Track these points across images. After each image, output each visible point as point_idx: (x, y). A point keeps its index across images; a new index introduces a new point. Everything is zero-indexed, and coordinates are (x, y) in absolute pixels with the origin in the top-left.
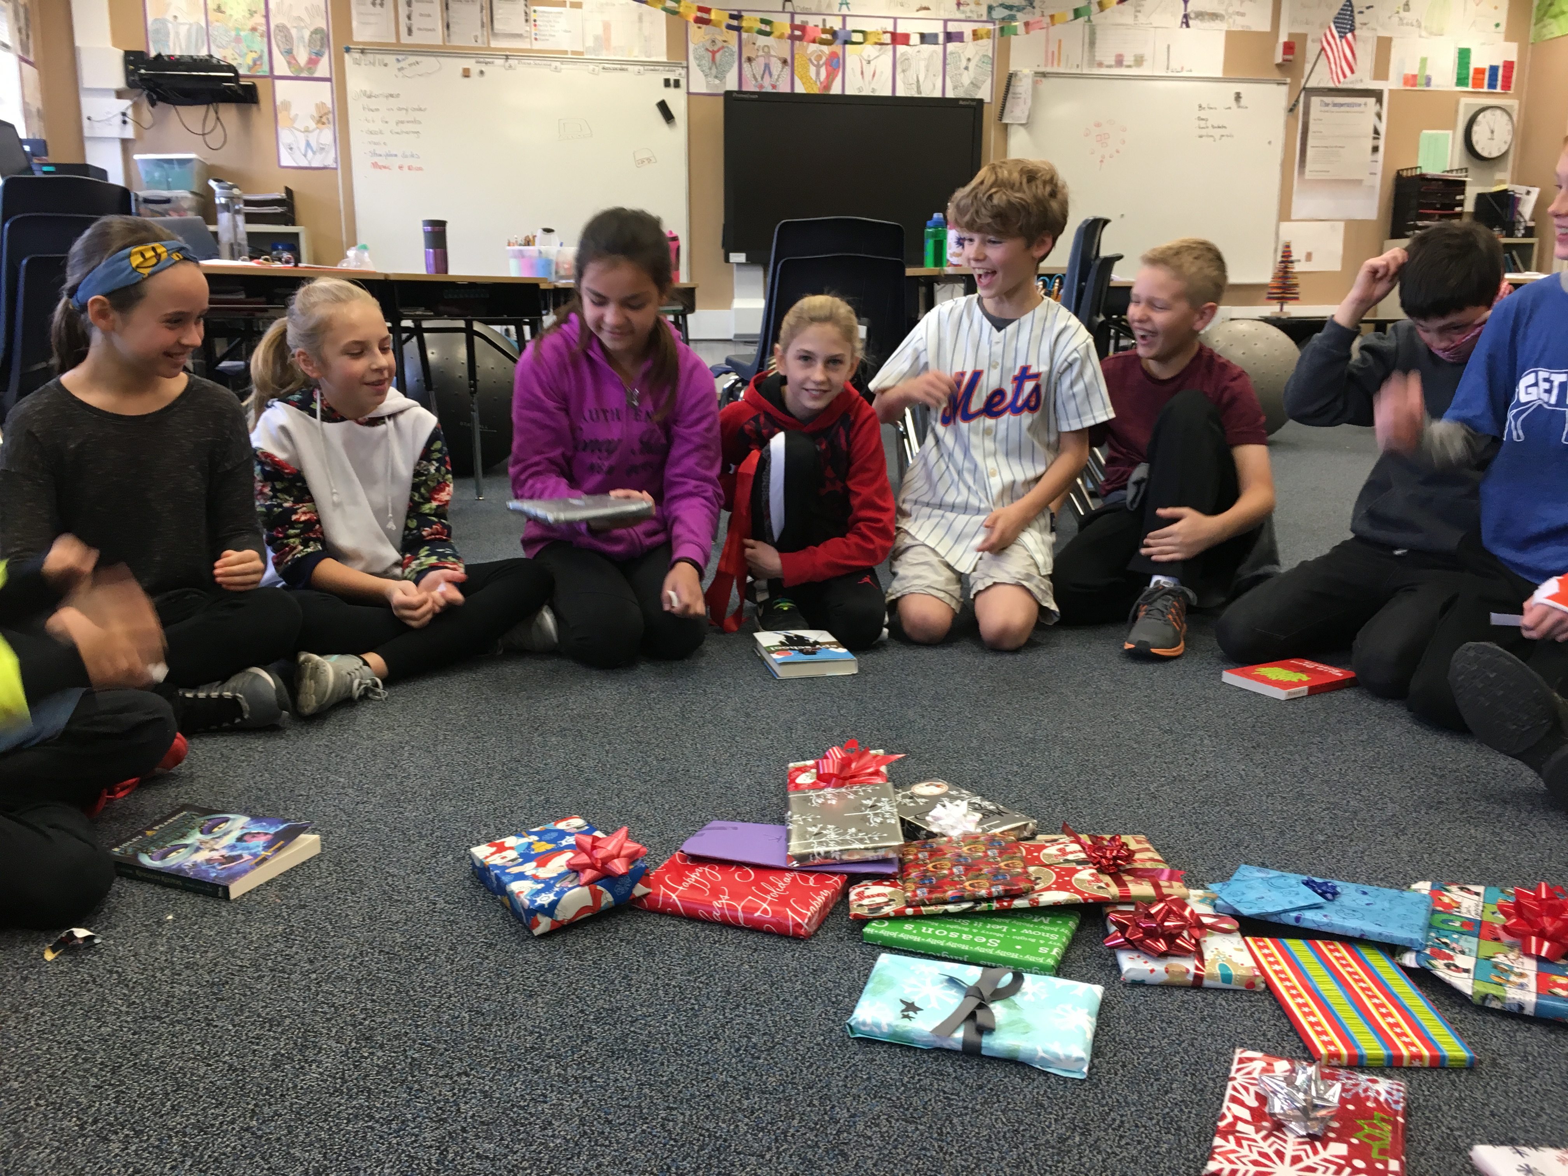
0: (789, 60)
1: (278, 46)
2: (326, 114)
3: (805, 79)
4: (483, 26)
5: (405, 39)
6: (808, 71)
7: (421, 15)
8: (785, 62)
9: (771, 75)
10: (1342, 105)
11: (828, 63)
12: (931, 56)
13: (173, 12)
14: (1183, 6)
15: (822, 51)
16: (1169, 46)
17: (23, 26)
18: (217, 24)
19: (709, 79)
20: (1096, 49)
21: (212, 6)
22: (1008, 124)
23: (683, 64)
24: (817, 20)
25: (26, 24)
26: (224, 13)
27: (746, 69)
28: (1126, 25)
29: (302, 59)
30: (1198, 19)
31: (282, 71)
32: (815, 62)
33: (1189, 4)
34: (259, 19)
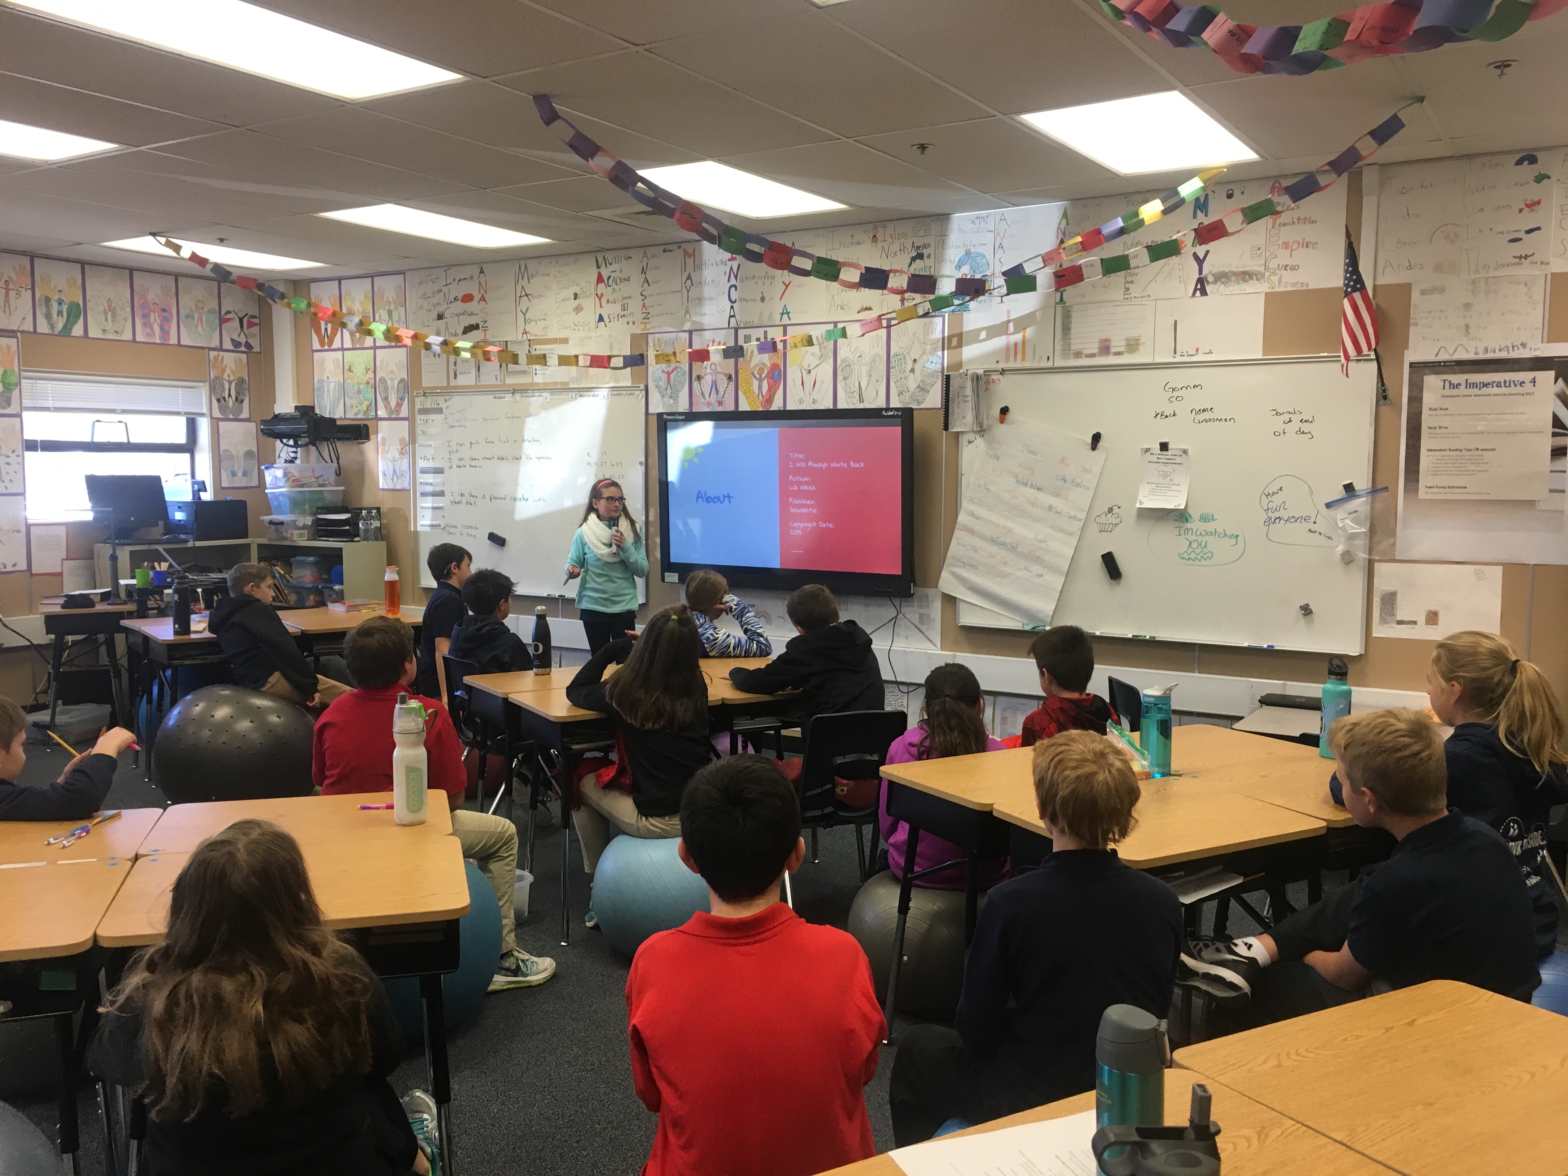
0: (733, 377)
1: (381, 395)
2: (404, 446)
3: (749, 393)
5: (453, 383)
6: (751, 385)
8: (730, 378)
9: (717, 394)
10: (1485, 385)
11: (769, 377)
12: (874, 360)
13: (326, 374)
14: (1197, 267)
15: (764, 364)
16: (1176, 322)
17: (230, 395)
18: (349, 381)
19: (665, 399)
20: (1072, 336)
21: (346, 367)
22: (958, 433)
23: (642, 387)
24: (759, 333)
25: (237, 393)
26: (352, 372)
27: (696, 388)
28: (1114, 301)
29: (393, 404)
30: (1219, 283)
31: (381, 413)
32: (758, 376)
33: (1204, 265)
34: (371, 375)
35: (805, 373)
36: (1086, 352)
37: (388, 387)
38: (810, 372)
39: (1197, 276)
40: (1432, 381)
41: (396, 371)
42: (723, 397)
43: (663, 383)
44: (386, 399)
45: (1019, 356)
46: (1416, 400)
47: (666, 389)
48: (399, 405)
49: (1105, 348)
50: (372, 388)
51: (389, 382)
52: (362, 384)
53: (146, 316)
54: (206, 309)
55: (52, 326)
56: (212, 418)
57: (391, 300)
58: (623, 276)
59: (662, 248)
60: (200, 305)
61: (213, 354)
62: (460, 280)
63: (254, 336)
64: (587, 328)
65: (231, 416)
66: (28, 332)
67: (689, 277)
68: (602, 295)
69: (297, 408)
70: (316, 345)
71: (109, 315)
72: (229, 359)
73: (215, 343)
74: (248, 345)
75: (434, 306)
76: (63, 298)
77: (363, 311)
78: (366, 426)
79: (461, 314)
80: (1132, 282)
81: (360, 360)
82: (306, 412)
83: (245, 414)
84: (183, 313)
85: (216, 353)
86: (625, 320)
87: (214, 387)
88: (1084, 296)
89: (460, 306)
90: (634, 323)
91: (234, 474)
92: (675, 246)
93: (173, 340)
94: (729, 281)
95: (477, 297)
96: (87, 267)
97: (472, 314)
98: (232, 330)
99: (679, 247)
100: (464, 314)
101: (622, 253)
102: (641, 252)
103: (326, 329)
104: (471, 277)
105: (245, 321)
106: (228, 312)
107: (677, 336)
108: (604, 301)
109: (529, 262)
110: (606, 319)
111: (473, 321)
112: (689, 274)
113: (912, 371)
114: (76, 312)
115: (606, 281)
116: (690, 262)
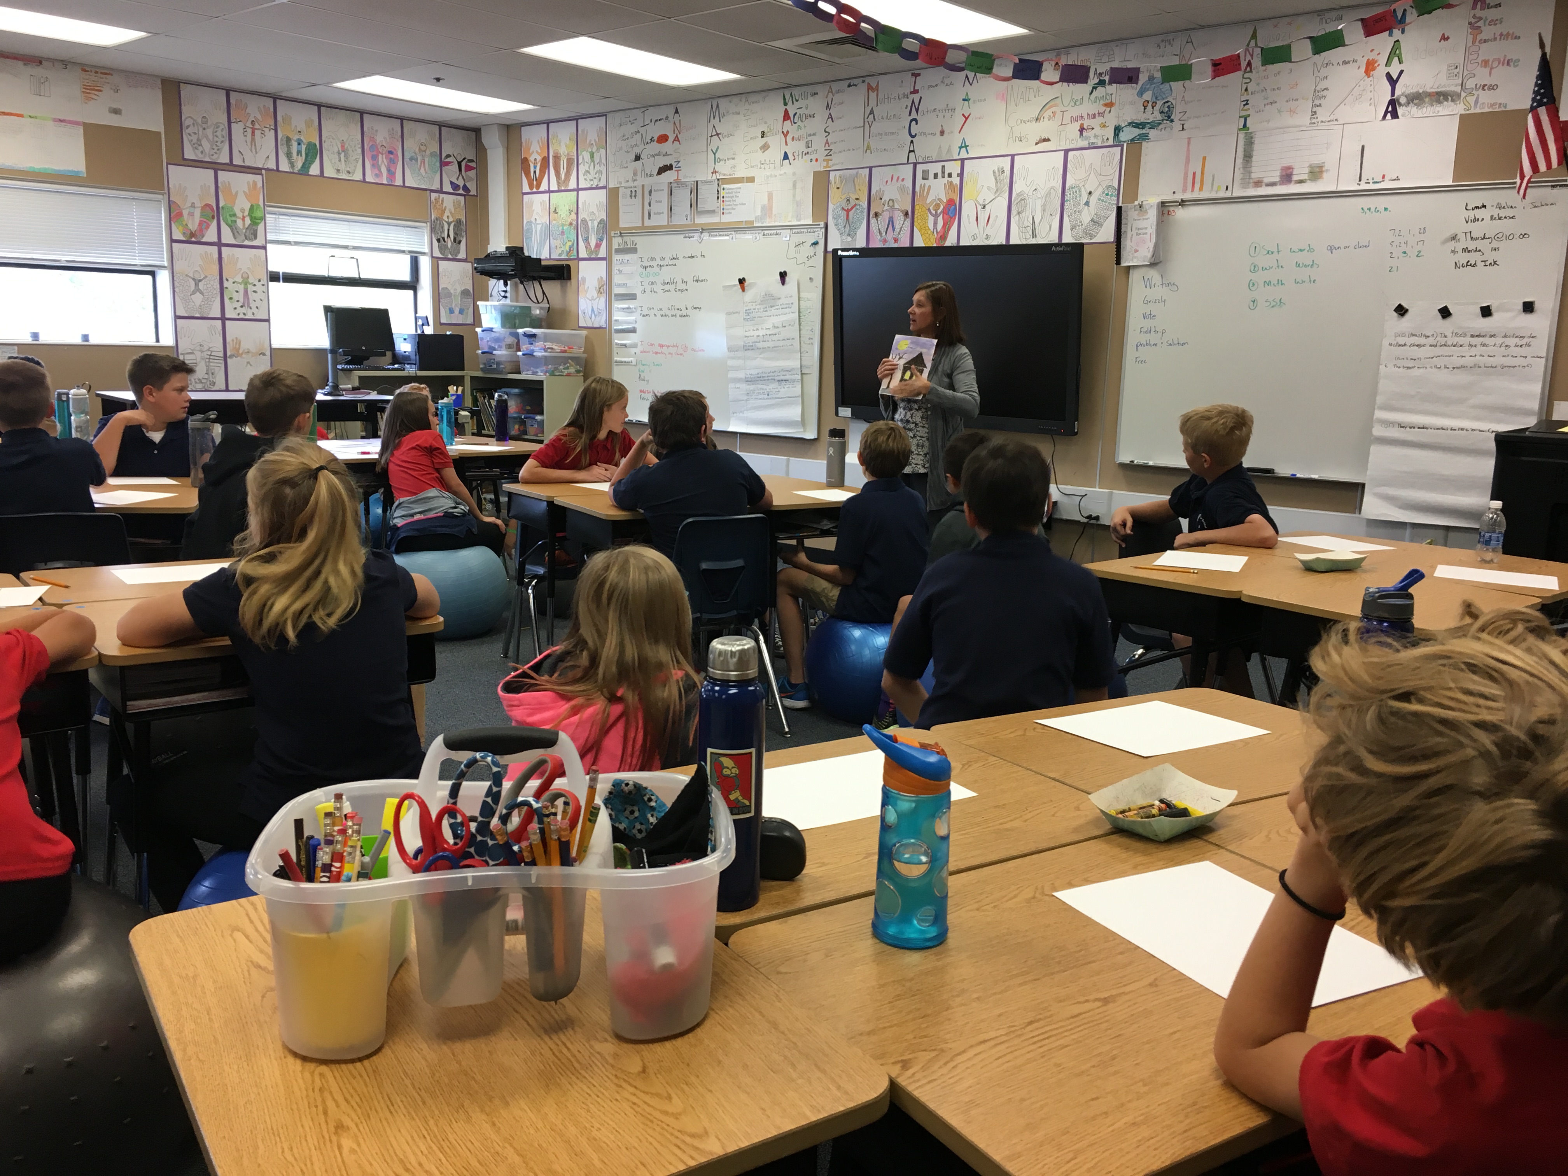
0: (910, 213)
1: (582, 236)
2: (602, 286)
3: (924, 231)
4: (691, 206)
5: (647, 223)
6: (927, 221)
7: (657, 202)
8: (906, 214)
9: (894, 230)
11: (944, 212)
12: (1049, 194)
13: (535, 216)
14: (1390, 88)
15: (940, 200)
16: (1363, 147)
17: (448, 236)
18: (554, 222)
19: (844, 235)
20: (1253, 164)
21: (552, 210)
22: (1129, 268)
23: (822, 224)
24: (936, 168)
25: (455, 233)
26: (557, 214)
27: (873, 225)
28: (1300, 126)
29: (593, 244)
30: (1411, 104)
31: (583, 254)
32: (934, 212)
33: (1397, 86)
34: (574, 216)
35: (979, 208)
36: (1266, 180)
37: (589, 228)
38: (984, 207)
39: (1390, 98)
41: (596, 212)
42: (899, 232)
43: (842, 221)
44: (586, 240)
45: (1197, 186)
47: (845, 227)
48: (598, 246)
49: (1287, 176)
50: (574, 229)
51: (590, 223)
52: (566, 225)
53: (374, 158)
54: (428, 152)
55: (292, 165)
56: (432, 257)
57: (593, 142)
58: (807, 112)
59: (847, 82)
60: (423, 148)
61: (434, 195)
62: (656, 121)
63: (471, 179)
64: (772, 166)
65: (450, 256)
66: (273, 170)
67: (872, 112)
68: (788, 132)
69: (507, 248)
70: (526, 188)
71: (342, 155)
72: (449, 201)
73: (436, 186)
74: (465, 188)
75: (632, 147)
76: (302, 138)
77: (568, 154)
78: (568, 267)
79: (657, 155)
80: (1320, 105)
81: (564, 200)
82: (515, 252)
83: (462, 255)
84: (407, 156)
85: (436, 195)
86: (808, 157)
87: (435, 228)
88: (1268, 121)
89: (656, 147)
90: (817, 160)
91: (451, 311)
92: (861, 81)
93: (399, 182)
94: (910, 115)
95: (671, 138)
96: (323, 109)
97: (666, 154)
98: (452, 173)
99: (864, 81)
100: (658, 155)
101: (809, 89)
102: (827, 86)
103: (535, 172)
104: (667, 118)
105: (463, 164)
106: (448, 156)
107: (857, 173)
108: (789, 138)
109: (721, 101)
110: (790, 156)
111: (667, 161)
112: (872, 108)
113: (1087, 204)
114: (314, 152)
115: (792, 118)
116: (873, 95)
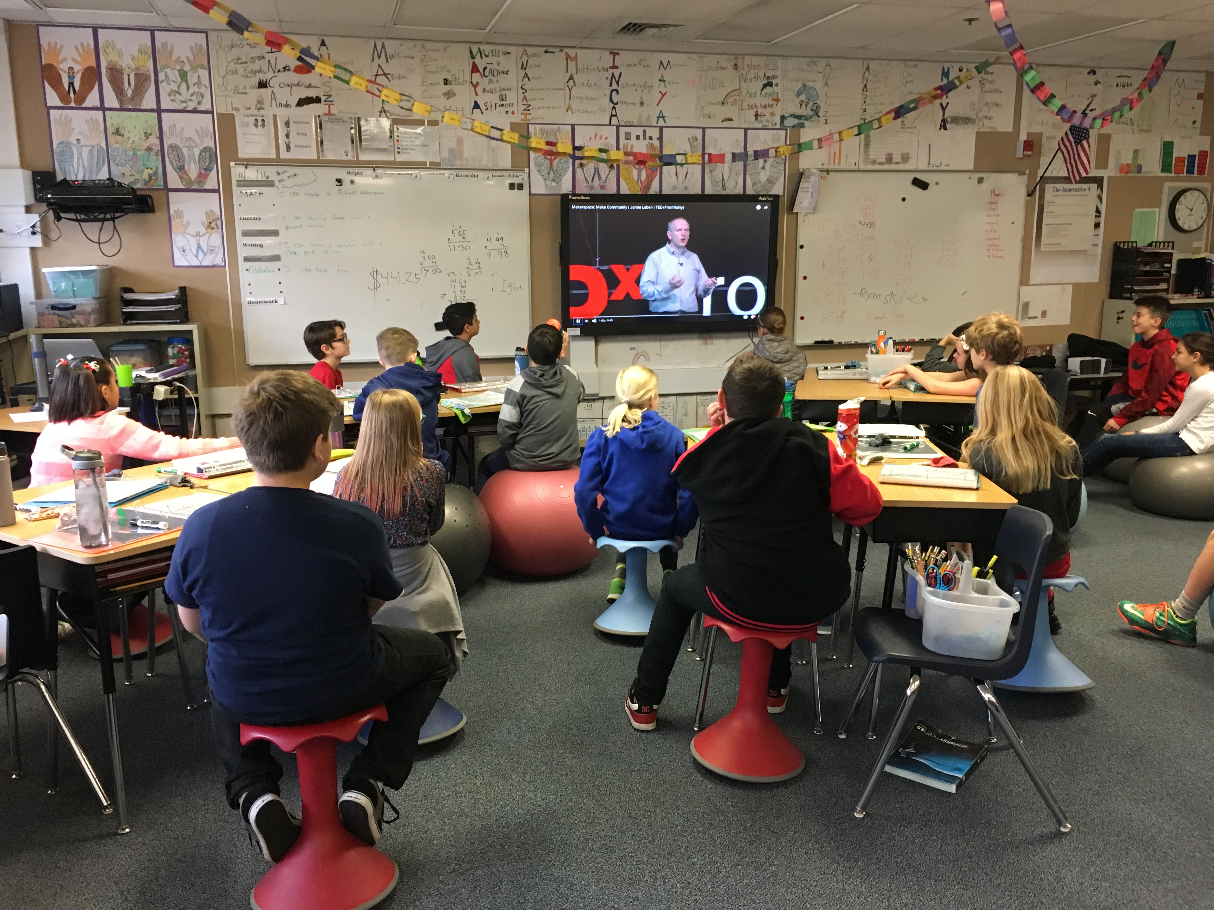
0: (615, 165)
1: (172, 164)
2: (213, 220)
3: (629, 179)
5: (284, 155)
6: (631, 173)
7: (298, 134)
8: (612, 166)
9: (600, 178)
10: (1070, 190)
13: (76, 135)
14: (941, 112)
16: (930, 146)
18: (115, 145)
19: (548, 182)
20: (871, 150)
21: (110, 130)
22: (797, 213)
23: (524, 170)
24: (639, 131)
26: (123, 135)
27: (579, 173)
29: (193, 174)
30: (953, 123)
31: (174, 183)
33: (947, 111)
34: (154, 141)
36: (879, 161)
37: (183, 156)
38: (683, 165)
39: (941, 118)
40: (1049, 187)
41: (195, 138)
42: (605, 181)
43: (545, 168)
44: (181, 169)
45: (837, 162)
46: (1042, 197)
47: (549, 173)
48: (203, 176)
49: (889, 159)
50: (157, 155)
51: (185, 151)
52: (140, 150)
58: (500, 68)
59: (544, 49)
64: (460, 113)
67: (571, 78)
68: (478, 83)
70: (54, 101)
75: (254, 72)
77: (137, 68)
78: (149, 197)
79: (294, 85)
80: (906, 117)
81: (133, 121)
86: (503, 109)
89: (292, 77)
90: (513, 113)
92: (558, 50)
94: (611, 85)
97: (310, 86)
99: (561, 51)
100: (298, 85)
101: (501, 48)
102: (521, 49)
107: (559, 128)
108: (479, 89)
110: (482, 106)
111: (312, 93)
112: (572, 75)
113: (763, 168)
115: (481, 71)
116: (572, 65)
